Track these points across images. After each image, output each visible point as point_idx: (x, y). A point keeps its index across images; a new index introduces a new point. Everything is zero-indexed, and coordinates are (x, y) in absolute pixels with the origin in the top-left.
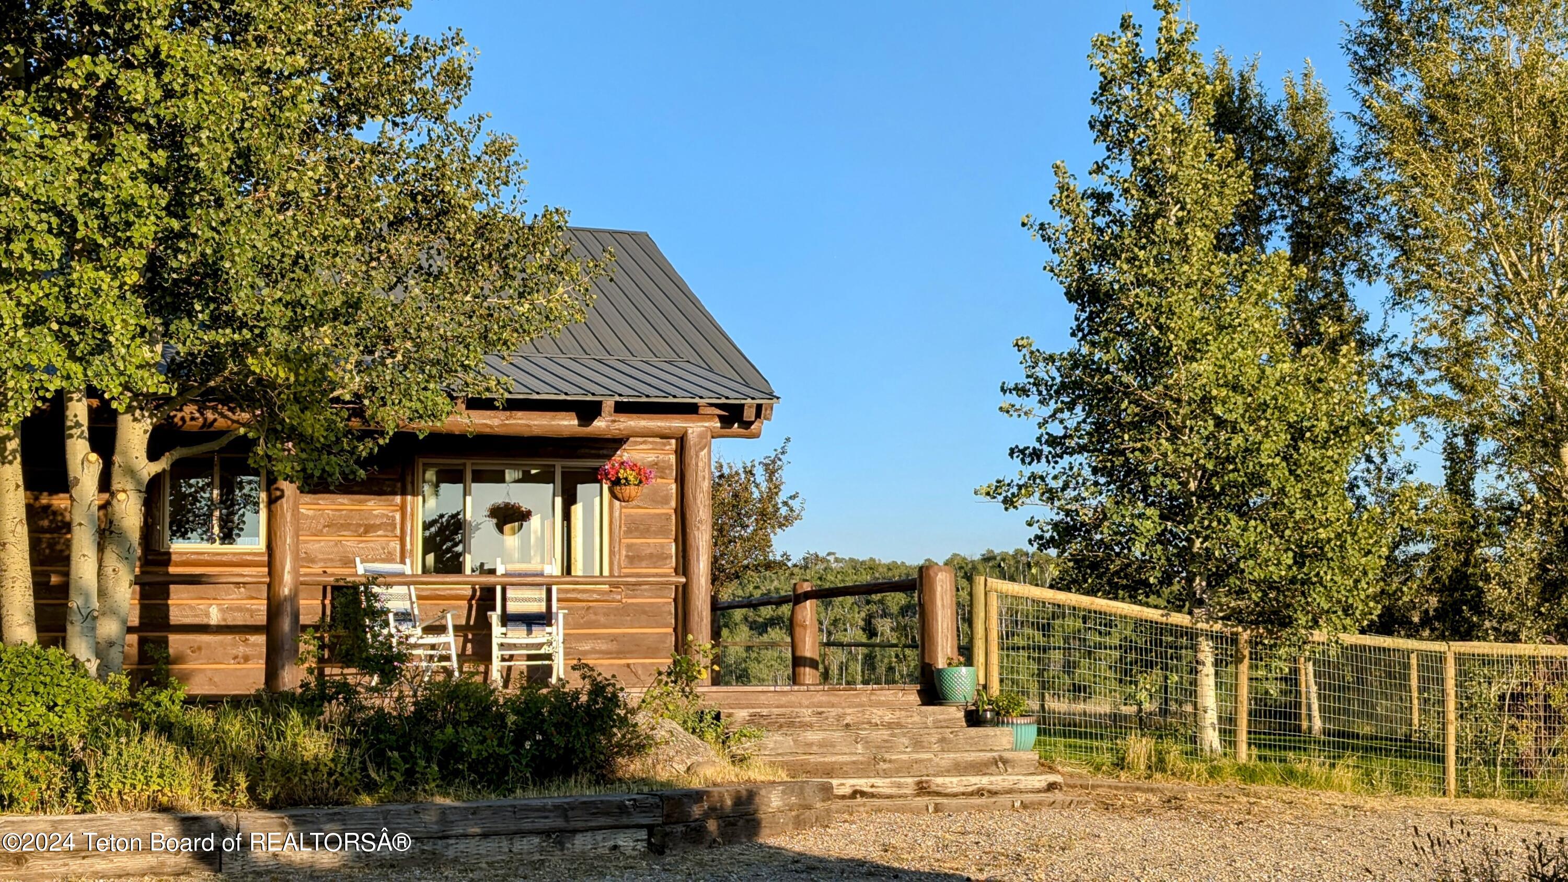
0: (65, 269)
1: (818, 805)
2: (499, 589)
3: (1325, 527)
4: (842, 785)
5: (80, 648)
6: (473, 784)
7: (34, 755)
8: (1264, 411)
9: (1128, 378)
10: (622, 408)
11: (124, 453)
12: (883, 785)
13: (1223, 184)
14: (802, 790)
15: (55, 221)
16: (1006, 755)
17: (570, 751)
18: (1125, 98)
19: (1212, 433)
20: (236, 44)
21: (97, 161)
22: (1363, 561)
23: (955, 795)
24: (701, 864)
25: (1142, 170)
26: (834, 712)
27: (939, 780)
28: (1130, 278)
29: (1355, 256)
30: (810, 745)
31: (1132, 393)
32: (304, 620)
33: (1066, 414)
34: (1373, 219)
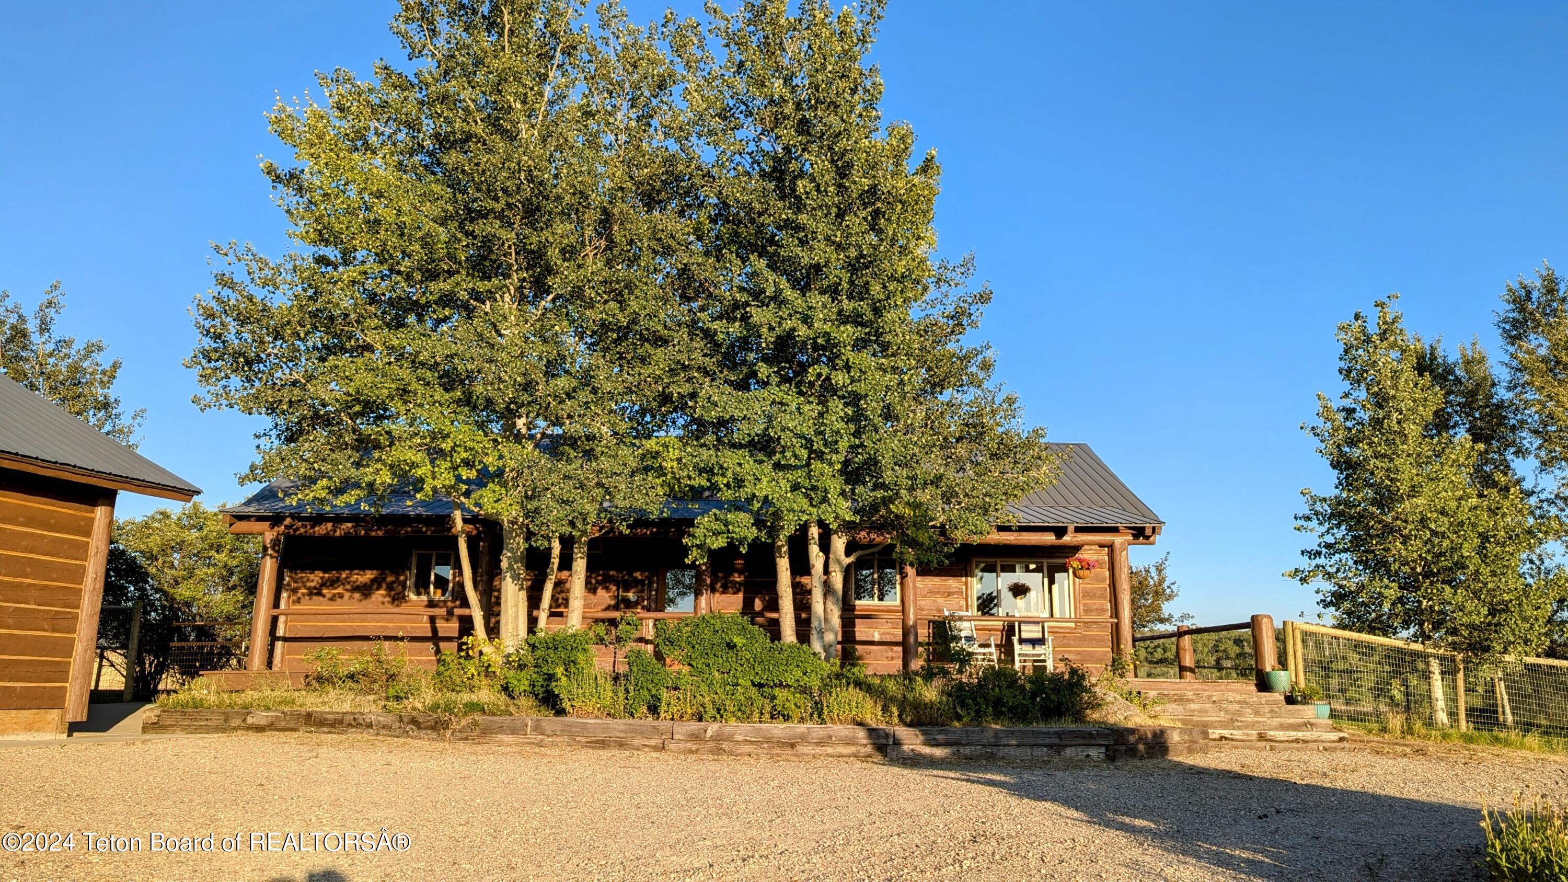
0: (808, 464)
1: (1201, 741)
2: (1017, 624)
3: (1508, 593)
4: (1215, 733)
5: (817, 646)
6: (1011, 719)
7: (798, 695)
8: (1462, 526)
9: (1371, 509)
10: (1078, 530)
11: (835, 553)
12: (1237, 734)
13: (1425, 399)
14: (1191, 731)
15: (804, 442)
16: (1312, 721)
17: (1060, 704)
18: (1360, 356)
19: (1429, 539)
20: (884, 357)
21: (821, 415)
22: (1535, 613)
23: (1282, 742)
24: (1136, 767)
25: (1373, 394)
26: (1206, 694)
27: (1272, 733)
28: (1369, 453)
29: (1513, 444)
30: (1193, 711)
31: (1376, 517)
32: (920, 639)
33: (1336, 531)
34: (1522, 422)
